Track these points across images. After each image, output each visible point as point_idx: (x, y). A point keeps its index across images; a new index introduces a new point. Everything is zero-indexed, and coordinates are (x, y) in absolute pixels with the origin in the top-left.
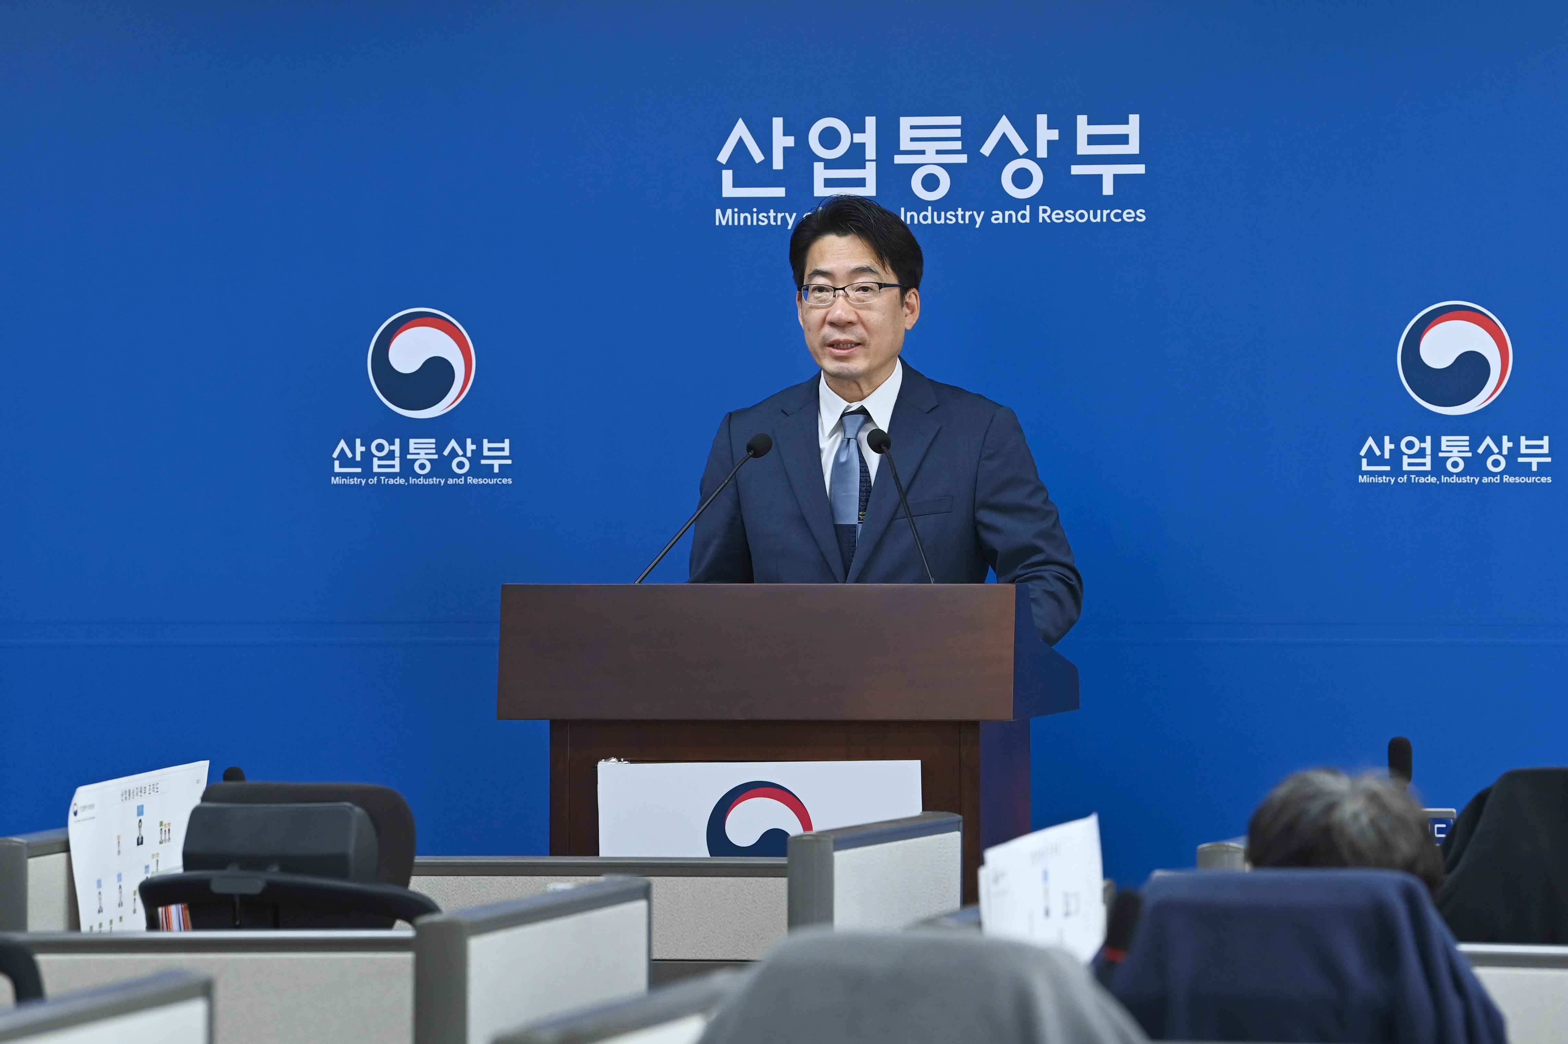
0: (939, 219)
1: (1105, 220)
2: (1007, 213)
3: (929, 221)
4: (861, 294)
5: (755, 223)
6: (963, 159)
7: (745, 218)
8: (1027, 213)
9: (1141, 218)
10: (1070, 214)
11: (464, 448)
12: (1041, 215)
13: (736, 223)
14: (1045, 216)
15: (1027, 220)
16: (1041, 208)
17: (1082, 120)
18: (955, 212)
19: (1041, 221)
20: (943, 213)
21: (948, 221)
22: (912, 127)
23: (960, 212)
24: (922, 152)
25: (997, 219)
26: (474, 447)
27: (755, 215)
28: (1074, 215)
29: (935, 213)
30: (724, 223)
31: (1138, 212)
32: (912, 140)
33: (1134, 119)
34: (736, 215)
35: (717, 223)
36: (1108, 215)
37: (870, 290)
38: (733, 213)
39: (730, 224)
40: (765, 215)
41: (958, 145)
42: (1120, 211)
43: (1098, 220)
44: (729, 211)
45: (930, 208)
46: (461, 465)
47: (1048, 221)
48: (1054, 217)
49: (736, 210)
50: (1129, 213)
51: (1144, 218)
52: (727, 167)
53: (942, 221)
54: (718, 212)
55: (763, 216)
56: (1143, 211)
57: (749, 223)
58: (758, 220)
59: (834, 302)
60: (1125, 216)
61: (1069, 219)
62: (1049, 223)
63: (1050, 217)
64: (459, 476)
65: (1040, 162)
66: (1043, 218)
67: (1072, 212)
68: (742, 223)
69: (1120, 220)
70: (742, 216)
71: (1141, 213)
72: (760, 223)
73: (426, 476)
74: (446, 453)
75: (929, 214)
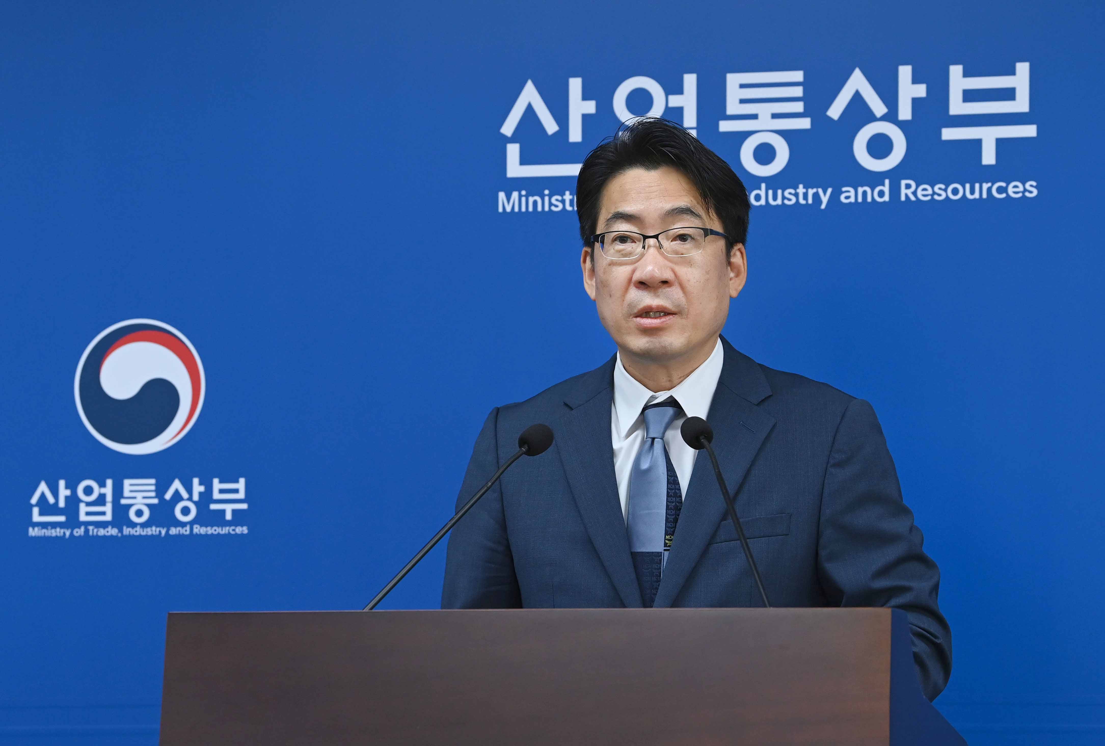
0: (775, 198)
1: (985, 196)
2: (860, 190)
3: (763, 202)
4: (677, 245)
5: (547, 209)
6: (805, 123)
7: (535, 203)
8: (886, 189)
9: (1031, 192)
10: (940, 189)
11: (189, 490)
12: (904, 191)
13: (523, 209)
14: (909, 192)
15: (886, 198)
16: (903, 183)
17: (956, 71)
18: (795, 190)
19: (903, 198)
20: (780, 192)
21: (786, 202)
22: (742, 86)
23: (801, 190)
24: (754, 117)
25: (847, 198)
26: (202, 489)
27: (547, 199)
28: (945, 190)
29: (770, 192)
30: (508, 209)
31: (1028, 186)
32: (743, 101)
33: (1023, 68)
34: (523, 199)
35: (501, 210)
36: (989, 190)
37: (689, 239)
38: (520, 196)
39: (516, 209)
40: (559, 198)
41: (799, 107)
42: (1003, 184)
43: (977, 195)
44: (515, 195)
45: (763, 186)
46: (186, 511)
47: (913, 198)
48: (920, 193)
49: (524, 193)
50: (1016, 187)
51: (1035, 192)
52: (513, 140)
53: (779, 202)
54: (502, 195)
55: (557, 200)
56: (1034, 183)
57: (540, 209)
58: (551, 204)
59: (642, 255)
60: (1011, 190)
61: (939, 195)
62: (914, 201)
63: (915, 193)
64: (183, 525)
65: (902, 125)
66: (906, 195)
67: (943, 186)
68: (531, 209)
69: (1004, 196)
70: (531, 199)
71: (1031, 186)
72: (553, 208)
73: (143, 525)
74: (168, 496)
75: (762, 193)
